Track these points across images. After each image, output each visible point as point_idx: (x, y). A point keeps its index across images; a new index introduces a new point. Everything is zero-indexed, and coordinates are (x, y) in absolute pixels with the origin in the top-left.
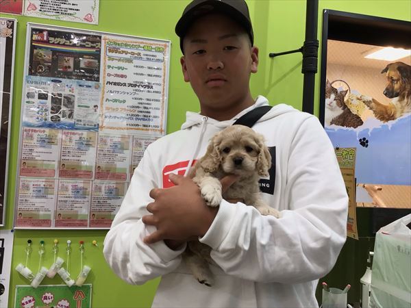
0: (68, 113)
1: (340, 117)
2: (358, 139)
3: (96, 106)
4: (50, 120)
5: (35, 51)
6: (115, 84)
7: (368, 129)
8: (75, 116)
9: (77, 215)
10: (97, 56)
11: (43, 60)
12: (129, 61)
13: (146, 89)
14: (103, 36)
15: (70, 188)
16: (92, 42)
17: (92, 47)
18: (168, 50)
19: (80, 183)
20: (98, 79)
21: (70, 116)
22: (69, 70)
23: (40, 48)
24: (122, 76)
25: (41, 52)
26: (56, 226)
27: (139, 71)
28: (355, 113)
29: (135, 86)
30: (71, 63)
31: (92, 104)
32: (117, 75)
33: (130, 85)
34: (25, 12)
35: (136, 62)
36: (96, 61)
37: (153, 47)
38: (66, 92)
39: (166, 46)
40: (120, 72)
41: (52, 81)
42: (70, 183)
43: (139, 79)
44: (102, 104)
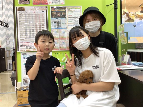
0: (60, 25)
1: (128, 20)
2: (133, 25)
3: (66, 23)
4: (56, 27)
5: (52, 12)
6: (70, 18)
7: (136, 22)
8: (62, 26)
9: (64, 47)
10: (65, 12)
11: (54, 14)
12: (72, 12)
13: (77, 18)
14: (66, 7)
15: (62, 42)
16: (64, 9)
17: (64, 10)
18: (81, 8)
19: (64, 41)
20: (66, 17)
21: (61, 26)
22: (60, 16)
23: (53, 11)
24: (71, 16)
25: (54, 12)
26: (60, 50)
27: (75, 14)
28: (132, 18)
29: (74, 18)
30: (60, 14)
31: (65, 23)
32: (70, 16)
33: (73, 18)
34: (49, 4)
35: (74, 12)
36: (65, 13)
37: (78, 8)
38: (59, 21)
39: (81, 7)
40: (71, 15)
41: (57, 19)
42: (62, 41)
43: (75, 16)
44: (67, 23)
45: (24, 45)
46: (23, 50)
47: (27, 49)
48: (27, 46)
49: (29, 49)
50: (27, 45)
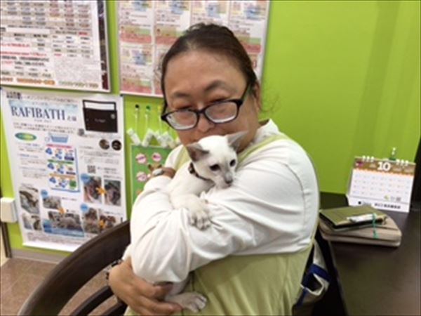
26: (156, 93)
45: (8, 58)
46: (7, 76)
47: (22, 74)
48: (19, 63)
49: (30, 77)
50: (18, 57)
